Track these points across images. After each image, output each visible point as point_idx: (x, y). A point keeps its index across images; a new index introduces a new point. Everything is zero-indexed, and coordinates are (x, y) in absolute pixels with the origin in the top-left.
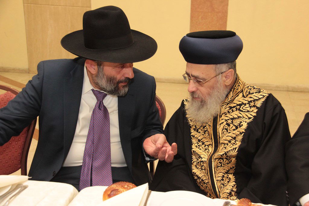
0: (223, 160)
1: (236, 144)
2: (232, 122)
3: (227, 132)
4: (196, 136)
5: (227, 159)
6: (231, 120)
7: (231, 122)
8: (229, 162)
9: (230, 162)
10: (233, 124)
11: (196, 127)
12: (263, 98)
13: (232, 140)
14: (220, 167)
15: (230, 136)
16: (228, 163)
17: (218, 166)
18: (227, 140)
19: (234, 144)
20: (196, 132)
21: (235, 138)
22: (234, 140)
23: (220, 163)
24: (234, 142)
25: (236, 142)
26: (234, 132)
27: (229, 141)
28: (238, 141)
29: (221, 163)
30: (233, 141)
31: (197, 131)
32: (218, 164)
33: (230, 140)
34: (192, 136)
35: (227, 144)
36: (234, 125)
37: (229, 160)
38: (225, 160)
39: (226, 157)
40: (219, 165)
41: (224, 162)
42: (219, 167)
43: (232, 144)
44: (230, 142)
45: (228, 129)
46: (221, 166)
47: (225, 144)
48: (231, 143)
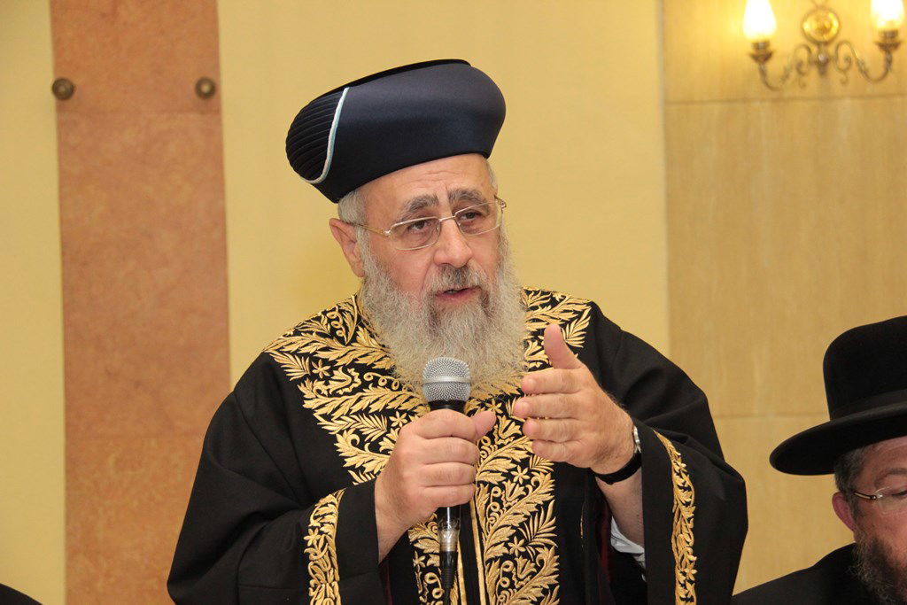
0: (515, 565)
1: (537, 483)
2: (503, 408)
3: (493, 443)
4: (368, 467)
5: (525, 555)
6: (500, 405)
7: (500, 412)
8: (536, 567)
9: (539, 569)
10: (508, 418)
11: (362, 437)
12: (579, 318)
13: (515, 469)
14: (507, 589)
15: (508, 459)
16: (533, 575)
17: (501, 589)
18: (498, 472)
19: (527, 482)
20: (367, 453)
21: (524, 463)
22: (526, 471)
23: (505, 574)
24: (527, 477)
25: (533, 476)
26: (518, 443)
27: (504, 474)
28: (539, 472)
29: (508, 575)
30: (520, 475)
31: (375, 447)
32: (499, 579)
33: (510, 470)
34: (352, 468)
35: (503, 487)
36: (513, 420)
37: (535, 558)
38: (520, 561)
39: (523, 550)
40: (505, 583)
41: (520, 569)
42: (507, 593)
43: (518, 482)
44: (508, 476)
45: (495, 434)
46: (512, 586)
47: (491, 486)
48: (515, 480)
